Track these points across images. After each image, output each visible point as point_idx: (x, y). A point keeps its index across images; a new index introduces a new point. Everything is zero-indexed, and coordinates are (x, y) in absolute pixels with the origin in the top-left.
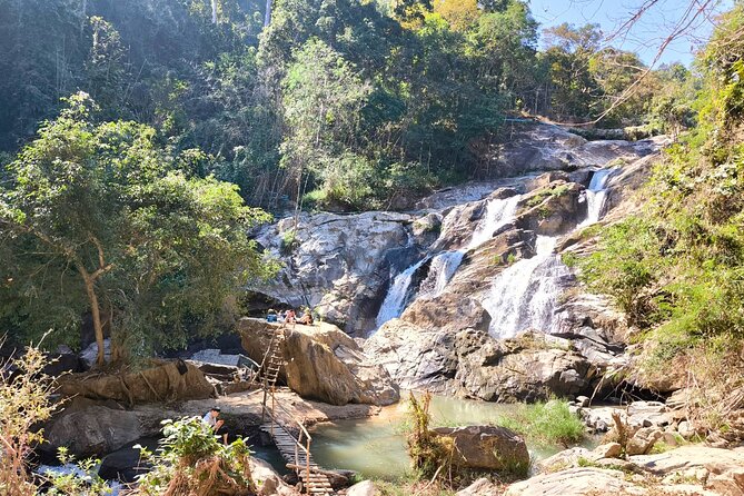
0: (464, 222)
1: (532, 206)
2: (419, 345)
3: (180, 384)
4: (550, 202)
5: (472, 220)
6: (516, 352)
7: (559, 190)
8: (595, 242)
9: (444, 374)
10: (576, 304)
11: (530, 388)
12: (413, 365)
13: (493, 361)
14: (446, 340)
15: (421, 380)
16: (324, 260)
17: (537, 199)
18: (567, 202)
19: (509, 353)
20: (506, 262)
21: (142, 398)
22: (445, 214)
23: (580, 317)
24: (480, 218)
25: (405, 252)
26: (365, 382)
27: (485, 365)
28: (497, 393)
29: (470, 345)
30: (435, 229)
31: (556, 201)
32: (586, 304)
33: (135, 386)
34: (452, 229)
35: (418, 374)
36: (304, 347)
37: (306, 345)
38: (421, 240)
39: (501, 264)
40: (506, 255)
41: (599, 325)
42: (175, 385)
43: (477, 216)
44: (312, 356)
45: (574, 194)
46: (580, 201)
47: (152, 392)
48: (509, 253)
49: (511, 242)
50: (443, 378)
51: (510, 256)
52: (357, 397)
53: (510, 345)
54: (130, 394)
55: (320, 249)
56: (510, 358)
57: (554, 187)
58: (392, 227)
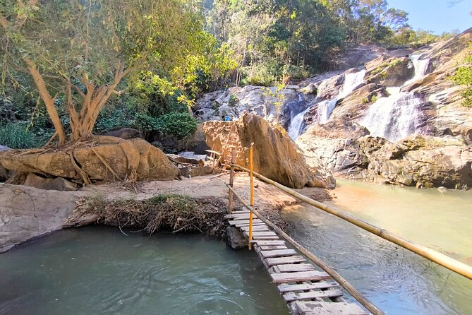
0: (332, 87)
1: (374, 74)
2: (332, 147)
3: (141, 164)
4: (388, 69)
5: (336, 85)
6: (415, 149)
7: (394, 62)
8: (436, 84)
9: (359, 166)
10: (437, 120)
11: (444, 175)
12: (332, 160)
13: (399, 155)
14: (353, 143)
15: (340, 170)
16: (253, 109)
17: (378, 69)
18: (400, 69)
19: (409, 150)
20: (370, 100)
21: (99, 177)
22: (319, 84)
23: (441, 129)
24: (342, 83)
25: (299, 104)
26: (314, 168)
27: (392, 158)
28: (415, 179)
29: (372, 146)
30: (314, 92)
31: (392, 69)
32: (445, 120)
33: (88, 164)
34: (324, 91)
35: (337, 166)
36: (265, 131)
37: (266, 130)
38: (306, 98)
39: (367, 102)
40: (370, 97)
41: (458, 133)
42: (134, 164)
43: (340, 83)
44: (273, 139)
45: (405, 64)
46: (409, 67)
47: (109, 172)
48: (372, 95)
49: (371, 90)
50: (358, 168)
51: (373, 97)
52: (311, 181)
53: (408, 144)
54: (82, 173)
55: (250, 103)
56: (410, 153)
57: (390, 61)
58: (290, 91)
